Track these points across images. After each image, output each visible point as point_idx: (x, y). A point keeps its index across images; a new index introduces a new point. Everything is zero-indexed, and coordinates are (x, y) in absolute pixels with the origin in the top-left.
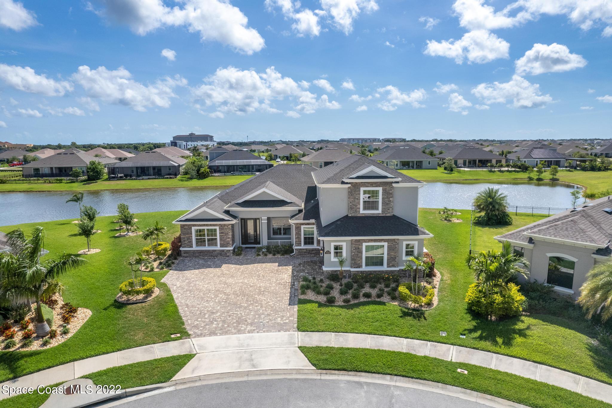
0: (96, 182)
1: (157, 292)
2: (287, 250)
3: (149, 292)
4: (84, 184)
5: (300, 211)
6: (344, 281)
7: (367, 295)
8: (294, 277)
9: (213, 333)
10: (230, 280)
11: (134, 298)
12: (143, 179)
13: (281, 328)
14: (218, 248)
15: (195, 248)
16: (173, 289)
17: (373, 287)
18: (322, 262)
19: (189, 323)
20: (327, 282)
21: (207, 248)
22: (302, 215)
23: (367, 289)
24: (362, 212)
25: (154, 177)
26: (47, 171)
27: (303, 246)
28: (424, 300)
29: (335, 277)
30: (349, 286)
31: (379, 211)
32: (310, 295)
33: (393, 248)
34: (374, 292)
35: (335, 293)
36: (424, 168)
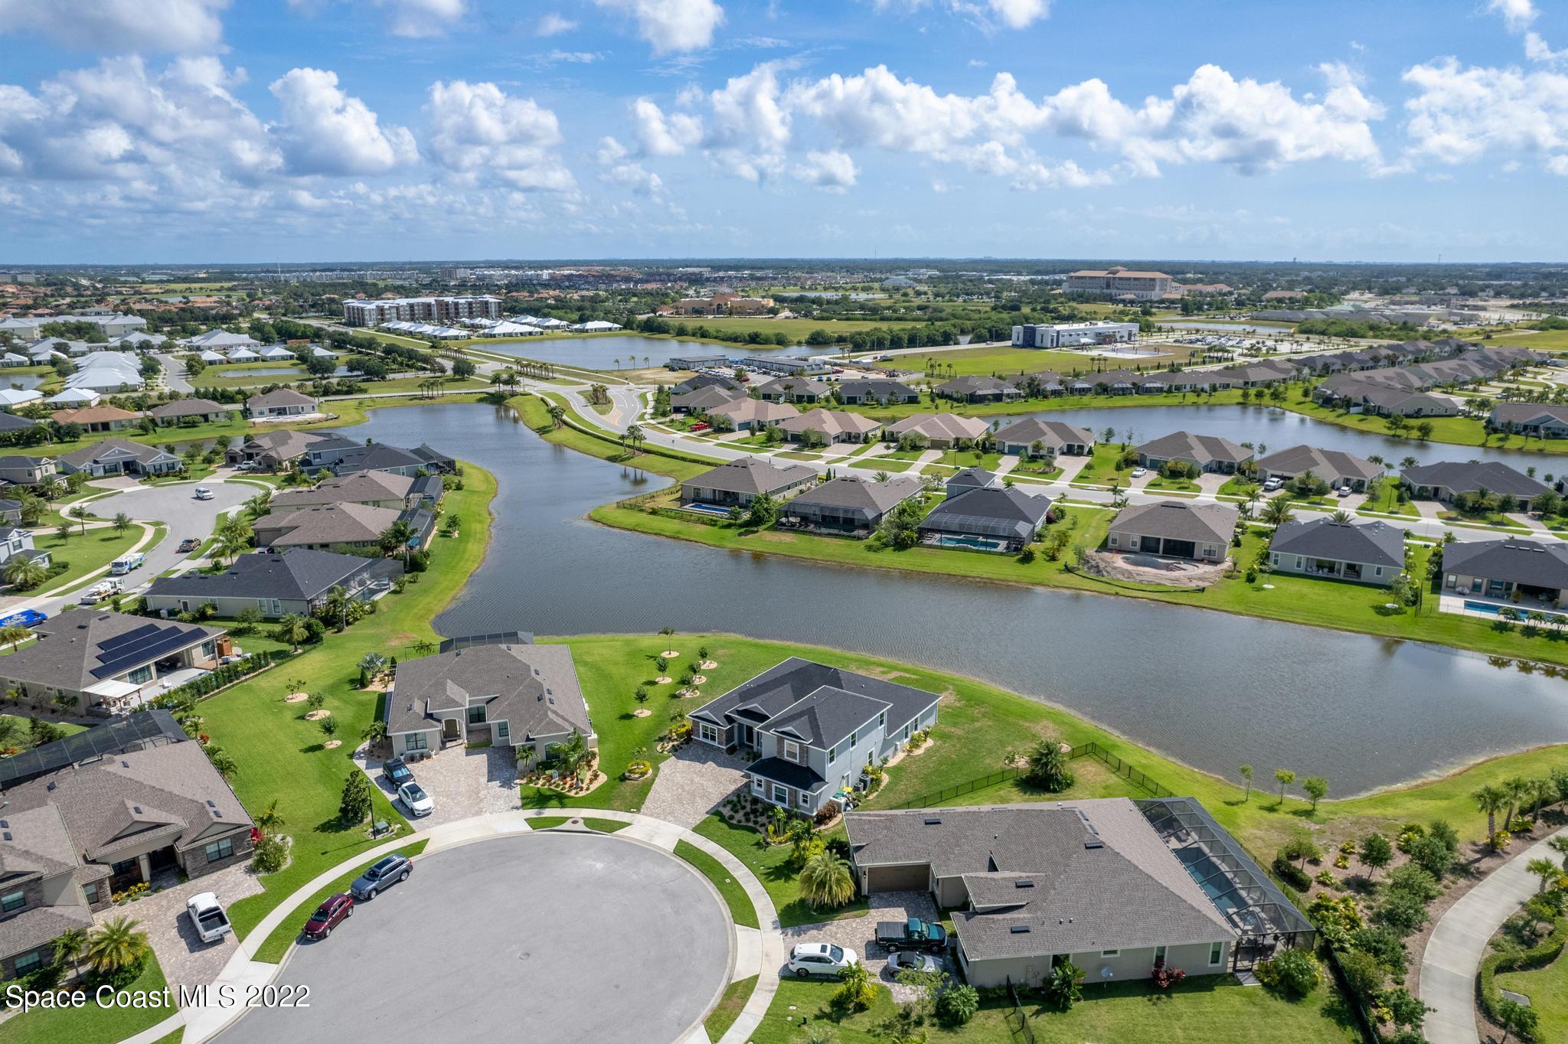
0: (757, 532)
1: (648, 776)
3: (644, 775)
4: (740, 534)
6: (758, 806)
7: (755, 823)
8: (736, 790)
9: (651, 815)
11: (635, 776)
13: (686, 825)
14: (716, 744)
15: (701, 739)
16: (660, 774)
17: (769, 817)
18: (752, 787)
19: (646, 804)
21: (709, 742)
23: (762, 819)
24: (786, 758)
25: (836, 531)
26: (709, 495)
28: (778, 839)
29: (755, 801)
30: (753, 812)
31: (797, 761)
32: (726, 810)
33: (792, 794)
34: (763, 821)
35: (740, 814)
36: (1364, 578)
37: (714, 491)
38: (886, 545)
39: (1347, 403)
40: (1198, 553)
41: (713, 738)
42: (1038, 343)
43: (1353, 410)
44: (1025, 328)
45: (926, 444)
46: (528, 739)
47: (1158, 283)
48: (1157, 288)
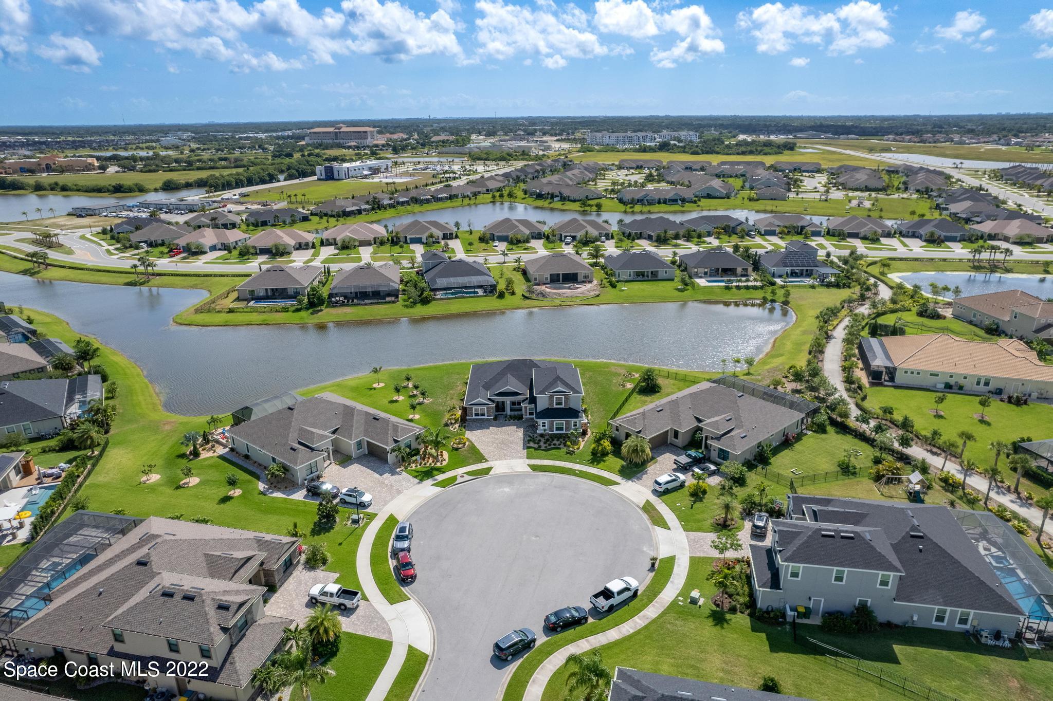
1: (467, 443)
2: (520, 418)
3: (465, 444)
5: (527, 399)
6: (546, 437)
7: (555, 445)
8: (524, 434)
9: (496, 460)
10: (496, 437)
11: (460, 446)
12: (366, 304)
13: (520, 458)
14: (486, 417)
15: (474, 417)
16: (473, 441)
17: (558, 440)
18: (537, 429)
19: (486, 456)
20: (539, 438)
21: (480, 417)
22: (527, 401)
23: (555, 442)
24: (555, 406)
25: (376, 301)
26: (262, 294)
27: (528, 416)
28: (576, 447)
29: (542, 435)
30: (548, 440)
31: (563, 406)
32: (532, 444)
33: (568, 423)
34: (557, 443)
35: (542, 444)
36: (659, 278)
37: (266, 290)
38: (415, 303)
39: (553, 196)
40: (580, 278)
41: (483, 415)
42: (336, 176)
43: (556, 199)
44: (325, 167)
45: (357, 244)
46: (396, 441)
47: (369, 134)
48: (369, 138)
